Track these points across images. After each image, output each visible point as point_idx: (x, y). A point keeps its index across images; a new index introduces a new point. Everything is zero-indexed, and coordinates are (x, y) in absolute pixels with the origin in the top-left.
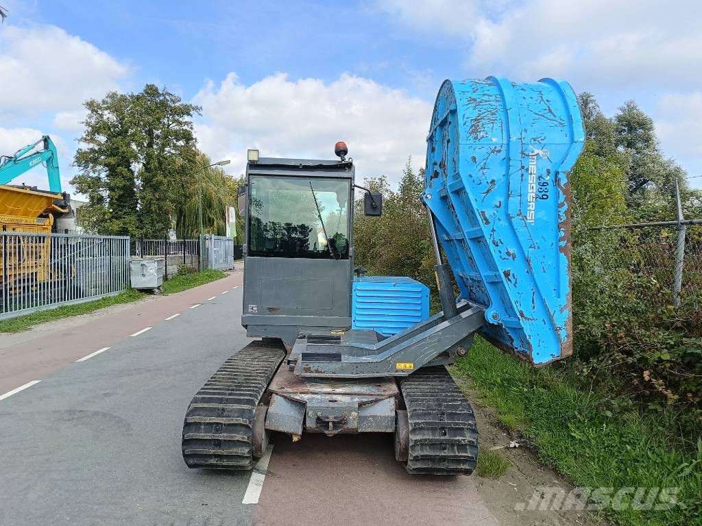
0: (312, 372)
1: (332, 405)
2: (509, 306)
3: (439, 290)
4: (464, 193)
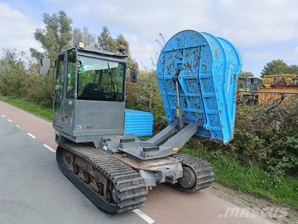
0: (149, 157)
1: (168, 170)
2: (216, 123)
3: (179, 116)
4: (209, 79)
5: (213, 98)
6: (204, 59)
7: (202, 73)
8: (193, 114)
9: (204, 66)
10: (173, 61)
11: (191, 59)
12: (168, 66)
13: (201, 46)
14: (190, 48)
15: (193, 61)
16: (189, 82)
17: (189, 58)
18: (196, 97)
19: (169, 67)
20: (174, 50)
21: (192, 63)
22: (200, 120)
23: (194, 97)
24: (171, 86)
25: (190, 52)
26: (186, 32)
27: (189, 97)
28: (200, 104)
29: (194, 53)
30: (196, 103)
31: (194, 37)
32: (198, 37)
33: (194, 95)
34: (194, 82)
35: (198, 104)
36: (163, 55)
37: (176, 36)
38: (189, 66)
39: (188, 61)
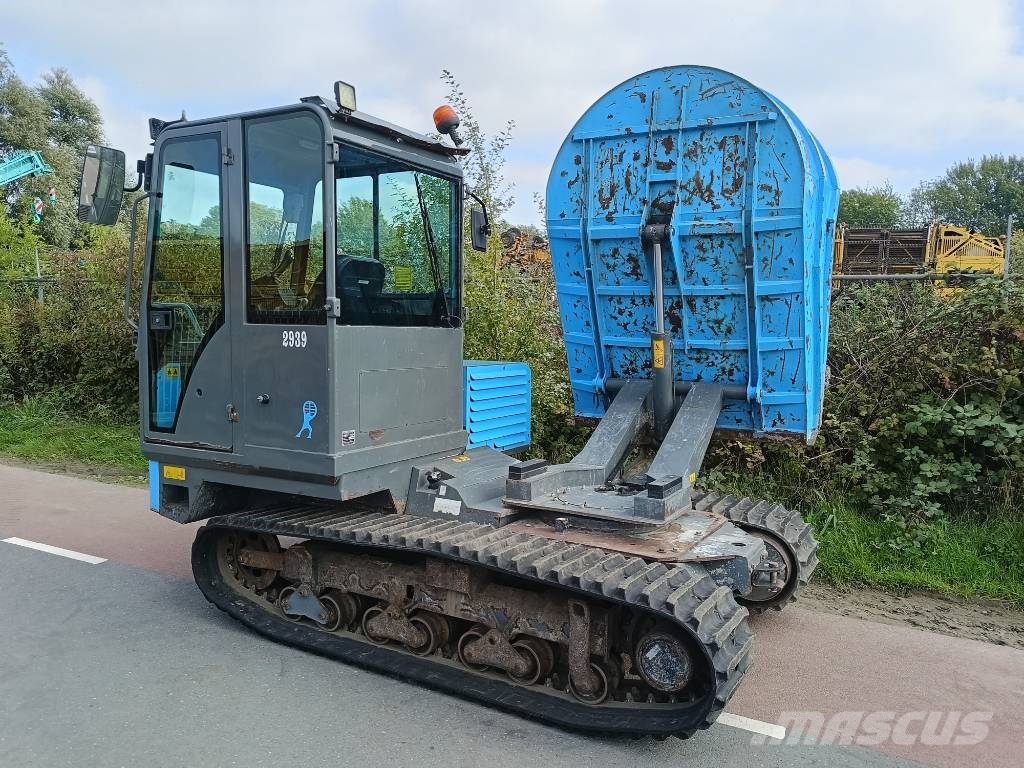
2: (788, 378)
3: (662, 366)
4: (787, 236)
5: (788, 298)
6: (765, 168)
7: (760, 213)
8: (696, 356)
9: (770, 191)
10: (628, 173)
11: (712, 166)
12: (601, 192)
13: (752, 124)
14: (702, 129)
15: (718, 172)
16: (701, 247)
17: (699, 162)
18: (722, 297)
19: (606, 194)
20: (630, 135)
21: (715, 178)
22: (724, 372)
23: (712, 296)
24: (611, 261)
25: (704, 144)
26: (679, 71)
27: (691, 300)
28: (733, 318)
29: (722, 145)
30: (720, 317)
31: (717, 90)
32: (737, 92)
33: (715, 288)
34: (721, 246)
35: (727, 321)
36: (575, 151)
37: (632, 84)
38: (703, 191)
39: (698, 172)
